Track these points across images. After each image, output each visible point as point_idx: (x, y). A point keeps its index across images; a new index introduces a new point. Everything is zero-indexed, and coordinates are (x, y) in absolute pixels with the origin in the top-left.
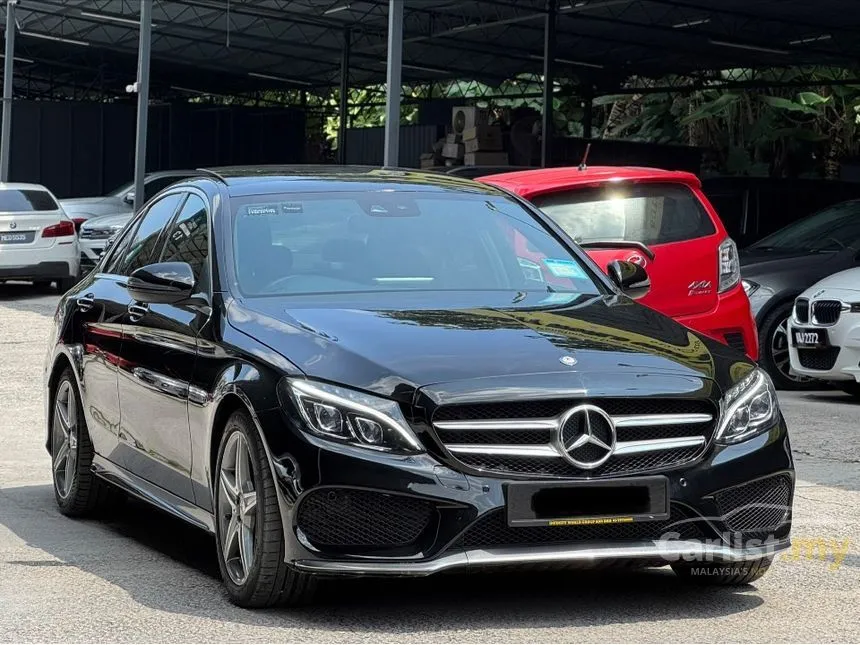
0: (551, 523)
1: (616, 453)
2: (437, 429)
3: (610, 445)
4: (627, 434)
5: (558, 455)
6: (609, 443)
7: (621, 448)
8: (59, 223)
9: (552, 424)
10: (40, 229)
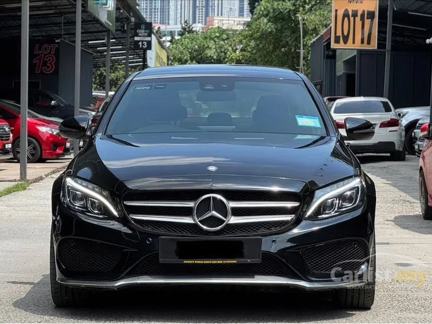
0: (185, 262)
1: (230, 222)
2: (125, 205)
3: (226, 217)
4: (237, 212)
5: (193, 222)
6: (226, 216)
7: (234, 220)
8: (389, 120)
9: (191, 204)
10: (379, 122)
